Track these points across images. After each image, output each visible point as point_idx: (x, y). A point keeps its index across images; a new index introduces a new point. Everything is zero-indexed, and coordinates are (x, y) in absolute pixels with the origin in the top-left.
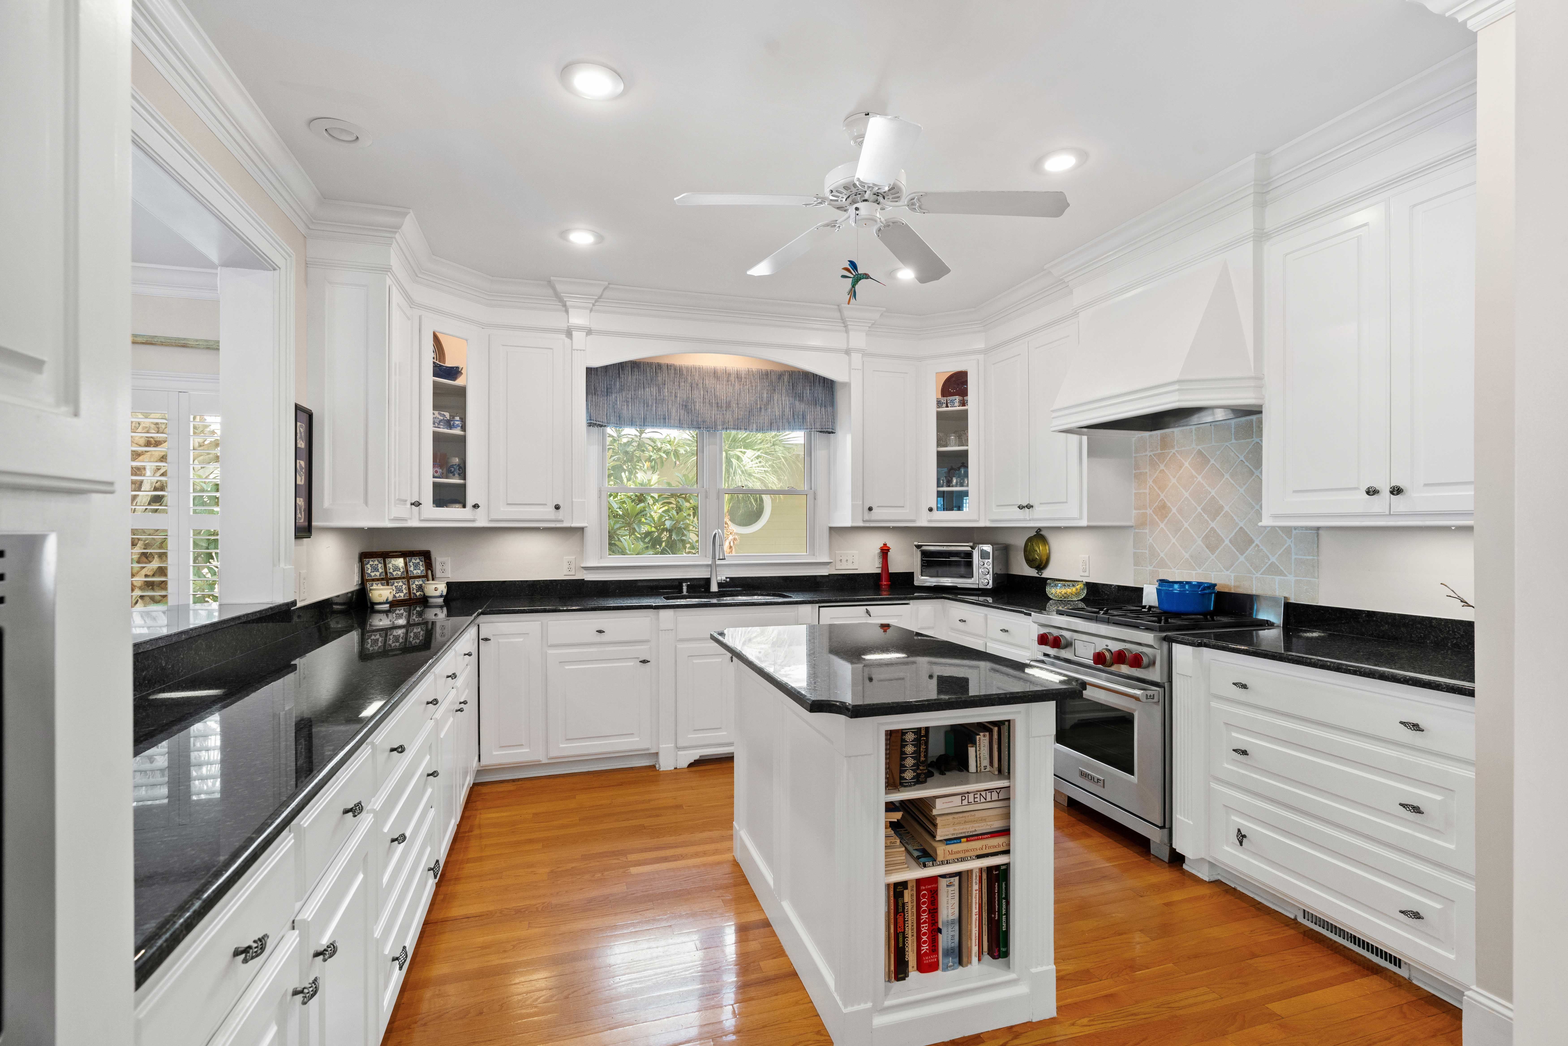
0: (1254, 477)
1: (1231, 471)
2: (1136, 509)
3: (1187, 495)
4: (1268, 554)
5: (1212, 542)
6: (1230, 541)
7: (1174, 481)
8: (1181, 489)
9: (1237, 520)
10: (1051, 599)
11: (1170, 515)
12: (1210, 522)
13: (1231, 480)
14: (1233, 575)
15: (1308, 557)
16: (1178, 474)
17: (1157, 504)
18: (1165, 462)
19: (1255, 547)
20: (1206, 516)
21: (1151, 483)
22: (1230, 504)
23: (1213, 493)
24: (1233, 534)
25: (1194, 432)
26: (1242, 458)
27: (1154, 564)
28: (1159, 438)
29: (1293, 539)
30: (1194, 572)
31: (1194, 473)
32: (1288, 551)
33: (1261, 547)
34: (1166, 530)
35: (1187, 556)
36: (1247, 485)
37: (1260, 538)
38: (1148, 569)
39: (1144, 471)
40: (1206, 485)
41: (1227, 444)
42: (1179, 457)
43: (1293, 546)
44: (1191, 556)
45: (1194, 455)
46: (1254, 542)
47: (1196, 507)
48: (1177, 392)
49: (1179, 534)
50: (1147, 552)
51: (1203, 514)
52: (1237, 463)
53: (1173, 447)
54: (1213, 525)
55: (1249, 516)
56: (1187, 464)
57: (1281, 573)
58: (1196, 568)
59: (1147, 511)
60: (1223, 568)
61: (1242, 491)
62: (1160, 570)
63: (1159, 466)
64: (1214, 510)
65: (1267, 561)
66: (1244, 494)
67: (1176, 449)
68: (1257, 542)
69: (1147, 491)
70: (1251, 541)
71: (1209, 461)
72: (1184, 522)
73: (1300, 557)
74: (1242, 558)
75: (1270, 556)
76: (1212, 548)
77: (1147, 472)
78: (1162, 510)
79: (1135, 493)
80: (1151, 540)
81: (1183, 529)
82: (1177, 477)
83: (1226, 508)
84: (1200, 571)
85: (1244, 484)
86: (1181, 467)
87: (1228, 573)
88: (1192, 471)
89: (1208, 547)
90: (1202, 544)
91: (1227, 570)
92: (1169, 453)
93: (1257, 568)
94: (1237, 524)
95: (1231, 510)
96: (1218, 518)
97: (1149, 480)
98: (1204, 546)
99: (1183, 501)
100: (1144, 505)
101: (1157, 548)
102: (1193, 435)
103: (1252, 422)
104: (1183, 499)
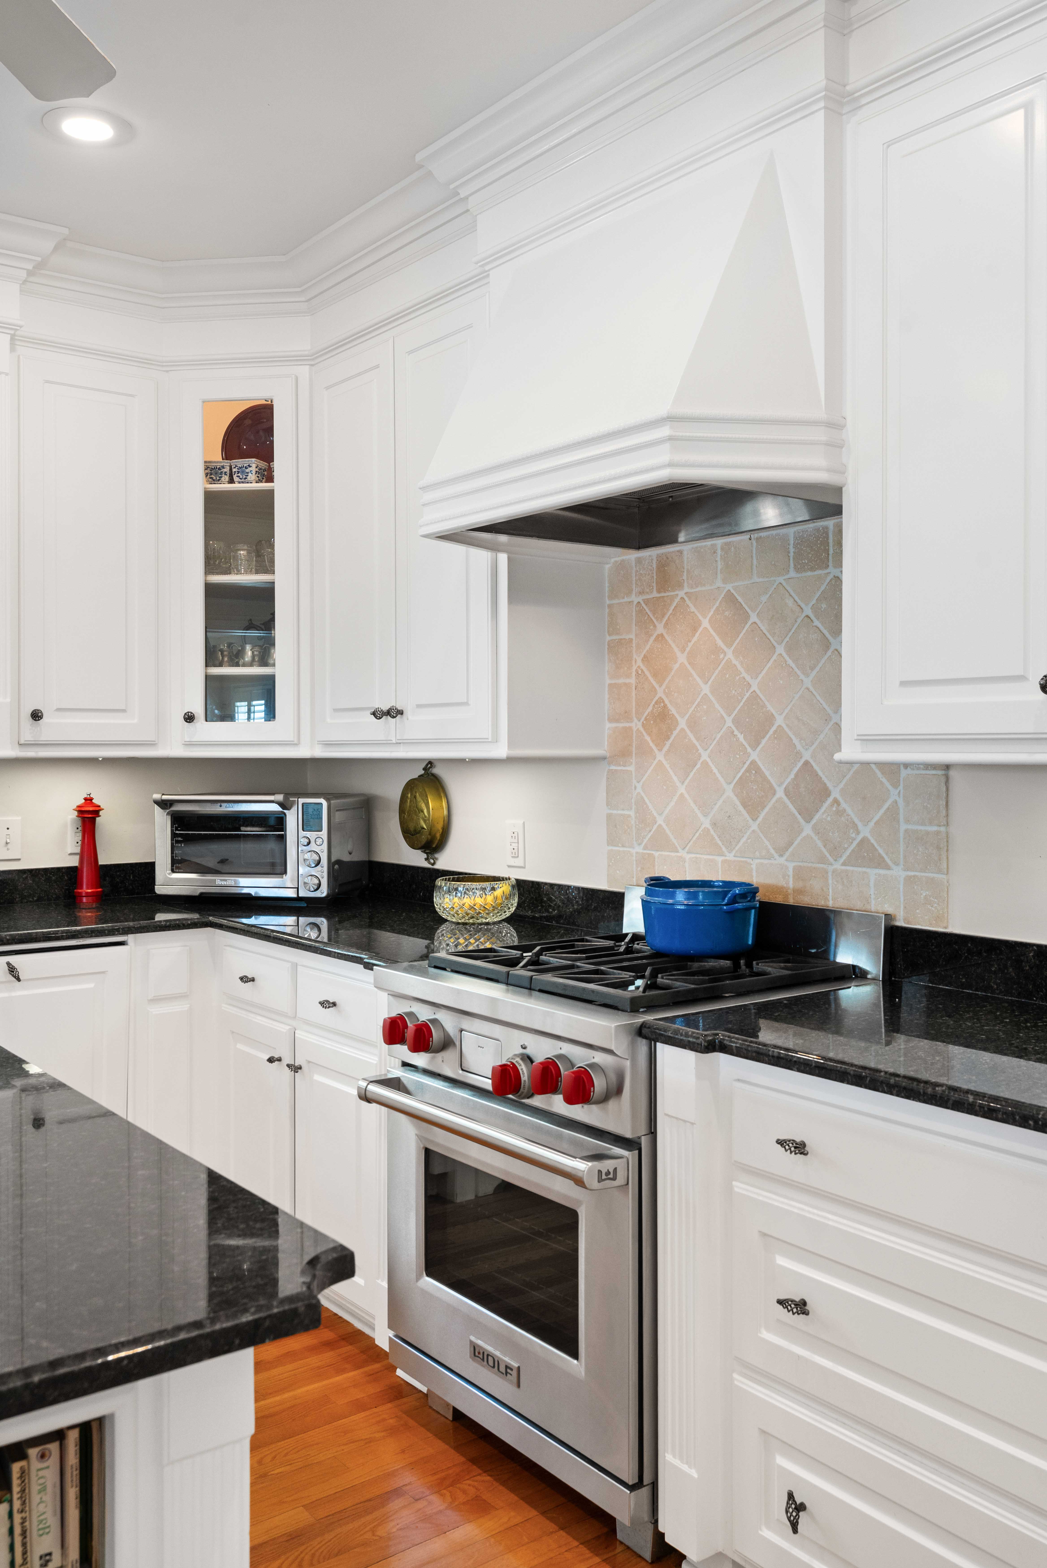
0: (829, 653)
1: (787, 639)
2: (611, 720)
3: (706, 689)
4: (856, 820)
5: (753, 793)
6: (787, 792)
7: (682, 658)
8: (695, 676)
9: (799, 747)
10: (446, 920)
11: (675, 733)
12: (749, 750)
13: (787, 658)
14: (791, 866)
15: (929, 828)
16: (690, 645)
17: (650, 709)
18: (666, 618)
19: (832, 805)
20: (741, 737)
21: (639, 663)
22: (786, 711)
23: (754, 687)
24: (792, 776)
25: (719, 552)
26: (807, 611)
27: (645, 841)
28: (655, 566)
29: (901, 787)
30: (720, 859)
31: (720, 642)
32: (893, 814)
33: (844, 805)
34: (667, 766)
35: (706, 823)
36: (818, 669)
37: (841, 786)
38: (633, 851)
39: (627, 637)
40: (742, 670)
41: (781, 579)
42: (693, 609)
43: (901, 804)
44: (714, 824)
45: (721, 603)
46: (829, 795)
47: (722, 717)
48: (667, 446)
49: (692, 774)
50: (632, 813)
51: (736, 732)
52: (799, 620)
53: (680, 586)
54: (754, 756)
55: (822, 736)
56: (705, 623)
57: (881, 863)
58: (724, 849)
59: (633, 725)
60: (772, 851)
61: (808, 682)
62: (656, 854)
63: (655, 626)
64: (755, 723)
65: (853, 835)
66: (812, 689)
67: (686, 589)
68: (835, 794)
69: (632, 681)
70: (826, 793)
71: (748, 617)
72: (701, 750)
73: (915, 828)
74: (807, 830)
75: (860, 826)
76: (753, 807)
77: (631, 640)
78: (660, 722)
79: (610, 685)
80: (639, 790)
81: (698, 766)
82: (688, 649)
83: (780, 721)
84: (730, 857)
85: (812, 669)
86: (695, 630)
87: (782, 860)
88: (717, 638)
89: (745, 805)
90: (735, 798)
91: (781, 856)
92: (672, 598)
93: (836, 851)
94: (799, 755)
95: (787, 725)
96: (764, 741)
97: (635, 656)
98: (738, 803)
99: (698, 705)
100: (626, 712)
101: (651, 807)
102: (718, 559)
103: (827, 534)
104: (698, 700)
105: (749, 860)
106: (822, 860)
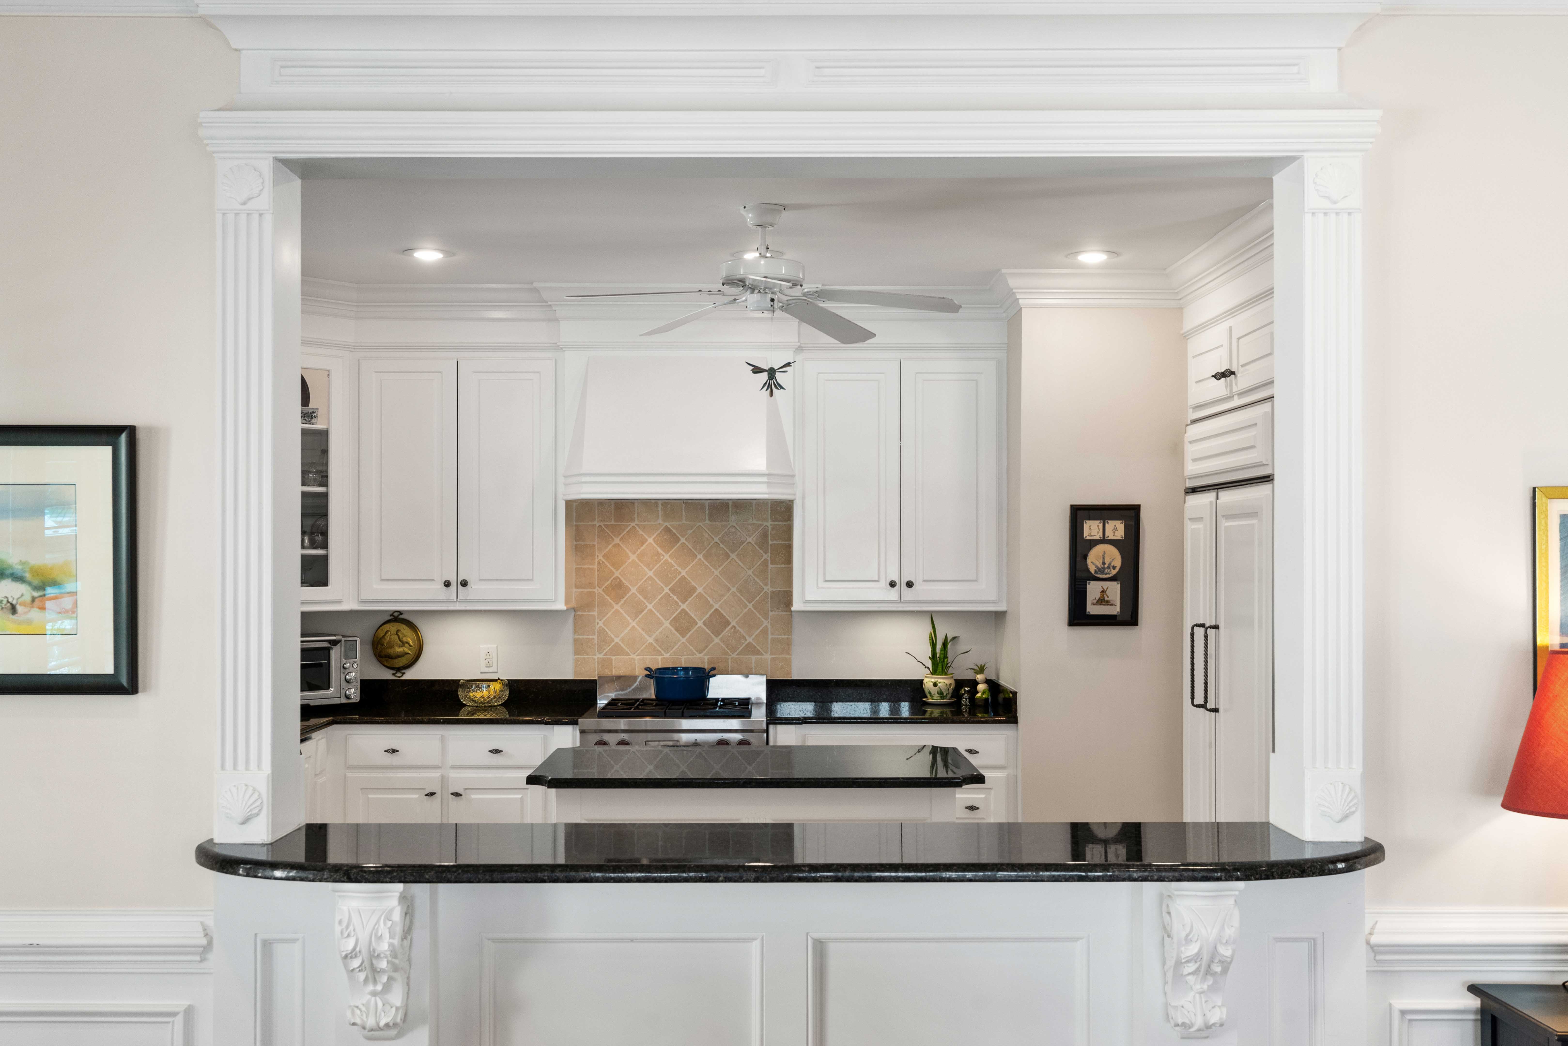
0: (729, 560)
1: (704, 552)
2: (577, 587)
4: (745, 634)
5: (683, 624)
6: (704, 623)
7: (633, 557)
8: (643, 566)
9: (711, 602)
11: (628, 595)
12: (680, 603)
13: (704, 561)
14: (706, 658)
15: (783, 637)
16: (639, 551)
17: (609, 582)
18: (622, 536)
19: (731, 629)
20: (675, 598)
21: (601, 557)
22: (704, 586)
23: (684, 573)
24: (708, 616)
25: (660, 506)
26: (716, 540)
27: (605, 652)
28: (613, 508)
29: (769, 620)
30: (660, 658)
31: (660, 551)
32: (765, 632)
33: (738, 628)
34: (623, 612)
35: (651, 640)
37: (737, 620)
38: (596, 657)
39: (591, 543)
40: (676, 565)
41: (700, 524)
42: (641, 532)
43: (769, 626)
44: (657, 640)
45: (661, 532)
46: (730, 624)
47: (662, 587)
49: (640, 616)
50: (595, 637)
51: (671, 595)
52: (712, 544)
53: (633, 520)
54: (684, 606)
55: (725, 598)
56: (650, 540)
57: (758, 653)
58: (663, 652)
59: (596, 590)
60: (695, 651)
61: (717, 573)
62: (613, 658)
63: (613, 539)
64: (684, 590)
65: (744, 641)
66: (719, 576)
67: (636, 522)
68: (733, 623)
69: (596, 567)
70: (728, 623)
71: (679, 539)
72: (647, 604)
73: (776, 637)
74: (717, 640)
75: (747, 637)
76: (683, 631)
77: (595, 545)
78: (618, 589)
79: (575, 568)
80: (601, 624)
81: (646, 611)
82: (638, 553)
83: (700, 590)
84: (667, 656)
85: (720, 567)
86: (643, 543)
87: (701, 655)
88: (658, 548)
89: (677, 630)
90: (671, 627)
92: (627, 526)
93: (733, 650)
94: (712, 606)
95: (705, 592)
96: (690, 600)
97: (597, 554)
98: (673, 629)
99: (646, 581)
100: (590, 583)
101: (609, 633)
102: (660, 509)
103: (728, 506)
104: (645, 579)
105: (680, 657)
106: (726, 653)
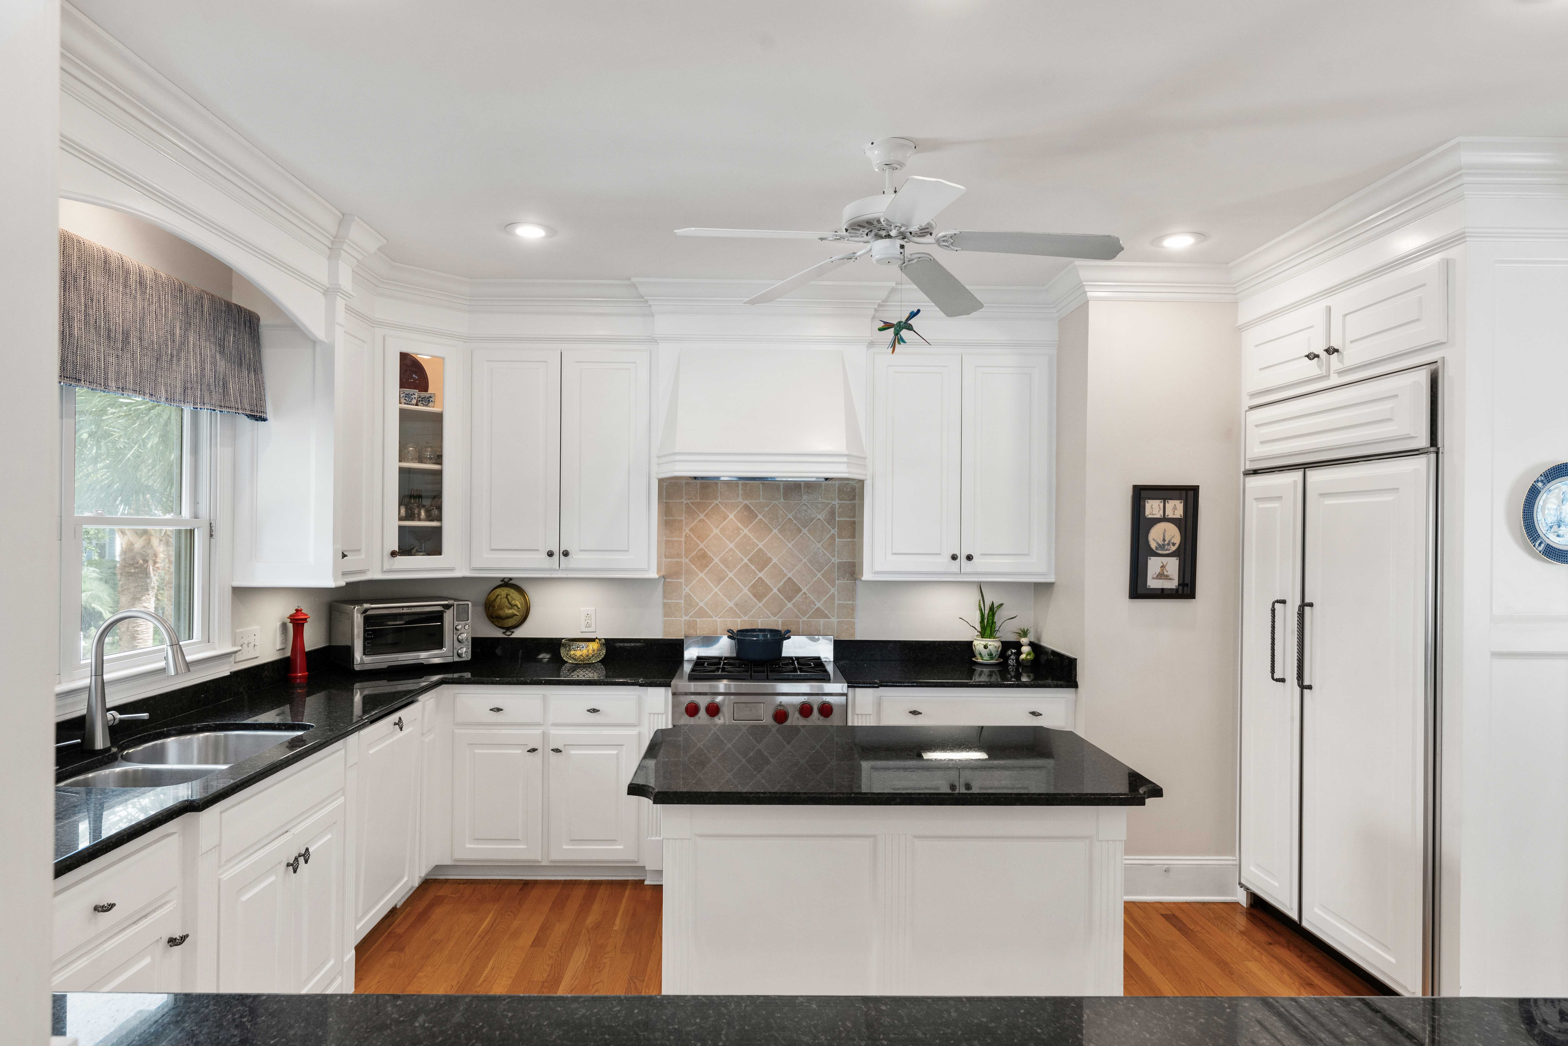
0: (801, 534)
1: (779, 527)
2: (666, 557)
3: (731, 546)
4: (814, 600)
5: (759, 591)
6: (779, 590)
7: (716, 531)
8: (725, 539)
9: (785, 571)
11: (711, 565)
12: (757, 572)
13: (779, 535)
14: (780, 621)
15: (848, 602)
16: (721, 525)
17: (695, 553)
18: (706, 512)
19: (802, 595)
20: (753, 567)
21: (687, 531)
22: (779, 557)
23: (761, 545)
24: (782, 583)
25: (740, 486)
26: (790, 516)
27: (691, 614)
28: (698, 487)
29: (836, 587)
30: (739, 620)
31: (740, 525)
32: (832, 597)
33: (808, 595)
34: (707, 579)
35: (731, 604)
36: (796, 540)
37: (807, 587)
38: (683, 619)
39: (679, 518)
40: (753, 538)
41: (776, 502)
42: (723, 509)
43: (836, 593)
44: (736, 605)
45: (741, 509)
46: (801, 591)
47: (741, 558)
48: (845, 465)
49: (722, 583)
50: (682, 601)
51: (750, 565)
52: (786, 520)
53: (716, 498)
54: (760, 575)
55: (797, 568)
56: (731, 516)
57: (826, 617)
58: (742, 615)
59: (683, 560)
60: (770, 615)
61: (790, 545)
62: (698, 620)
63: (699, 515)
64: (761, 561)
65: (813, 606)
67: (719, 500)
68: (804, 590)
69: (683, 539)
71: (757, 516)
72: (728, 572)
73: (842, 602)
74: (790, 605)
75: (816, 602)
76: (759, 596)
77: (682, 520)
78: (703, 559)
79: (666, 540)
80: (687, 590)
81: (727, 579)
82: (720, 527)
83: (775, 560)
84: (746, 618)
85: (793, 540)
86: (725, 519)
87: (775, 618)
88: (738, 523)
89: (755, 596)
90: (749, 593)
92: (711, 504)
93: (804, 613)
94: (785, 575)
95: (780, 563)
96: (766, 569)
97: (684, 528)
98: (751, 595)
99: (727, 552)
100: (678, 554)
101: (695, 598)
102: (740, 489)
103: (801, 486)
104: (727, 550)
105: (756, 619)
106: (797, 617)
